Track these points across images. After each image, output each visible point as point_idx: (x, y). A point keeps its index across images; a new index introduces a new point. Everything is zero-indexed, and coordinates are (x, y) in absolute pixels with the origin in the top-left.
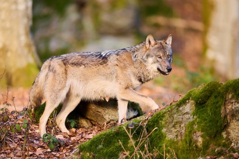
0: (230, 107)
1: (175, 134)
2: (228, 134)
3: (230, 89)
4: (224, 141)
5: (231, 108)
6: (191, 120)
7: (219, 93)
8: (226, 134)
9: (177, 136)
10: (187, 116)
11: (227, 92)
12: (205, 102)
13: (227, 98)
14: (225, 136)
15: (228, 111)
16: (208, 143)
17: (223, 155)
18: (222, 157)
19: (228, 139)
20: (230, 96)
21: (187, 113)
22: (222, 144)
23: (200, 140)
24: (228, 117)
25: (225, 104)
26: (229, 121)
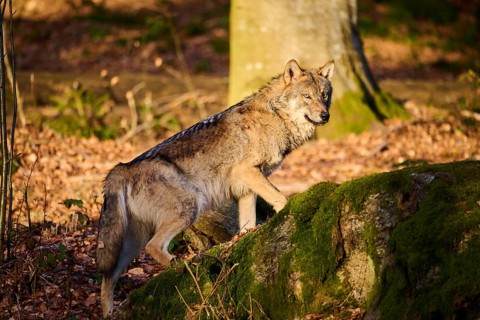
0: (349, 227)
1: (266, 275)
2: (347, 274)
3: (346, 196)
4: (340, 288)
5: (350, 230)
6: (288, 251)
7: (331, 203)
8: (344, 274)
9: (268, 277)
10: (283, 243)
11: (342, 201)
12: (310, 220)
13: (343, 212)
14: (342, 278)
15: (345, 234)
16: (312, 291)
17: (332, 312)
18: (332, 316)
19: (347, 284)
20: (347, 209)
21: (283, 238)
22: (337, 292)
23: (299, 285)
24: (346, 245)
25: (339, 222)
26: (347, 252)
